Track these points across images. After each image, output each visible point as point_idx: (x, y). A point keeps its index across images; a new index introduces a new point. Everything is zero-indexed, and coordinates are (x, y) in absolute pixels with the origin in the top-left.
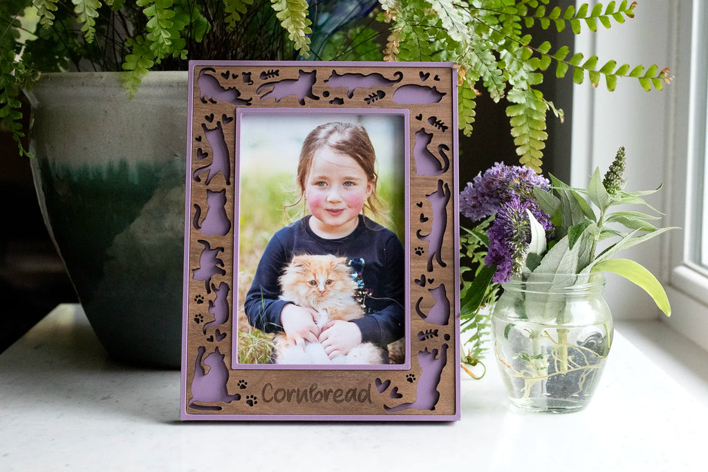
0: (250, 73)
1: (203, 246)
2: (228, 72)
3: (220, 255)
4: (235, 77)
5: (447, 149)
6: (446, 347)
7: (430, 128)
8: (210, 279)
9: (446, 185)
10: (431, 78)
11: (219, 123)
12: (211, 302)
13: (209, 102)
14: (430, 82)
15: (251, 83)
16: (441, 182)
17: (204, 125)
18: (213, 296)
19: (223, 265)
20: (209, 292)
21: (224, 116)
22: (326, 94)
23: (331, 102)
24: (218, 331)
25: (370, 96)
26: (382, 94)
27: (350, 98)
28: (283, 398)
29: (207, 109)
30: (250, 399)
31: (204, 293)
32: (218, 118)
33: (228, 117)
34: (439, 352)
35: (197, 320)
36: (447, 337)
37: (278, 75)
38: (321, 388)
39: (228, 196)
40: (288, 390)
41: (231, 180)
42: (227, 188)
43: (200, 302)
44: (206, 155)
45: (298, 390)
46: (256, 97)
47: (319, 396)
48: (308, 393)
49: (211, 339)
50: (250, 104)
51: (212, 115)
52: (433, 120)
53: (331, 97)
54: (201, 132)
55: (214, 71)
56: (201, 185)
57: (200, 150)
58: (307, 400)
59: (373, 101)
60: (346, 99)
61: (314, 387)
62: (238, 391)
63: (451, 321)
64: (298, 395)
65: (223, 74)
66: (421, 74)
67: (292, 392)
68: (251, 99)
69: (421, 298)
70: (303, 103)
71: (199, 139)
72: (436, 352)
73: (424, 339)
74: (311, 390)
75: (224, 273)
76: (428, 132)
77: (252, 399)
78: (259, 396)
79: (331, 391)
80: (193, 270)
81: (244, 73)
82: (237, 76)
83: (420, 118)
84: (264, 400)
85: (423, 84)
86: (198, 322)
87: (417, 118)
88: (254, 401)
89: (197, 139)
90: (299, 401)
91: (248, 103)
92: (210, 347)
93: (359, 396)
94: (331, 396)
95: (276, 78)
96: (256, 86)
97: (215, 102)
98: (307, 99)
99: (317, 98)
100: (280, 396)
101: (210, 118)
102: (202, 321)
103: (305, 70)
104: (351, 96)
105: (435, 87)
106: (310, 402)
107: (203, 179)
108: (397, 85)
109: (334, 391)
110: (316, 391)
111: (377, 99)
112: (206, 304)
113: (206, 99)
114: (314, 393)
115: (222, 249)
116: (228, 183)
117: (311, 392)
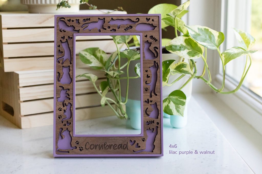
0: (79, 20)
1: (61, 88)
2: (70, 19)
3: (68, 92)
4: (73, 21)
5: (157, 48)
6: (157, 127)
7: (151, 40)
8: (64, 101)
9: (157, 63)
10: (151, 20)
11: (67, 40)
12: (64, 110)
13: (63, 31)
14: (150, 22)
15: (79, 23)
16: (155, 62)
17: (61, 41)
18: (65, 108)
19: (69, 96)
20: (64, 106)
21: (69, 37)
22: (109, 27)
23: (111, 31)
24: (67, 122)
25: (126, 28)
26: (131, 27)
27: (119, 29)
28: (93, 148)
29: (62, 34)
30: (80, 148)
31: (62, 107)
32: (66, 38)
33: (70, 37)
34: (155, 130)
35: (59, 118)
36: (158, 123)
37: (90, 20)
38: (108, 144)
39: (71, 68)
40: (95, 145)
41: (72, 62)
42: (70, 65)
43: (61, 110)
44: (62, 52)
45: (99, 145)
46: (81, 29)
47: (107, 147)
48: (103, 146)
49: (65, 125)
50: (79, 32)
51: (64, 37)
52: (152, 37)
53: (111, 29)
54: (60, 43)
55: (65, 19)
56: (60, 64)
57: (59, 50)
58: (103, 149)
59: (128, 30)
60: (117, 29)
61: (106, 143)
62: (76, 145)
63: (159, 117)
64: (99, 146)
65: (68, 20)
66: (147, 19)
67: (97, 145)
68: (79, 30)
69: (147, 108)
70: (100, 31)
71: (59, 46)
72: (153, 129)
73: (149, 124)
74: (104, 145)
75: (70, 99)
76: (150, 42)
77: (81, 148)
78: (84, 147)
79: (112, 145)
80: (58, 98)
81: (76, 20)
82: (74, 21)
83: (146, 36)
84: (86, 148)
85: (148, 23)
86: (60, 118)
87: (145, 36)
88: (82, 149)
89: (58, 46)
90: (100, 149)
91: (78, 31)
92: (65, 128)
93: (123, 147)
94: (112, 147)
95: (89, 21)
96: (81, 25)
97: (65, 31)
98: (101, 30)
99: (106, 29)
100: (92, 147)
101: (63, 38)
102: (61, 118)
103: (101, 18)
104: (119, 28)
105: (152, 24)
106: (104, 149)
107: (61, 62)
108: (137, 23)
109: (113, 145)
110: (106, 145)
111: (129, 29)
112: (63, 111)
113: (61, 30)
114: (105, 146)
115: (69, 90)
116: (71, 63)
117: (104, 146)
